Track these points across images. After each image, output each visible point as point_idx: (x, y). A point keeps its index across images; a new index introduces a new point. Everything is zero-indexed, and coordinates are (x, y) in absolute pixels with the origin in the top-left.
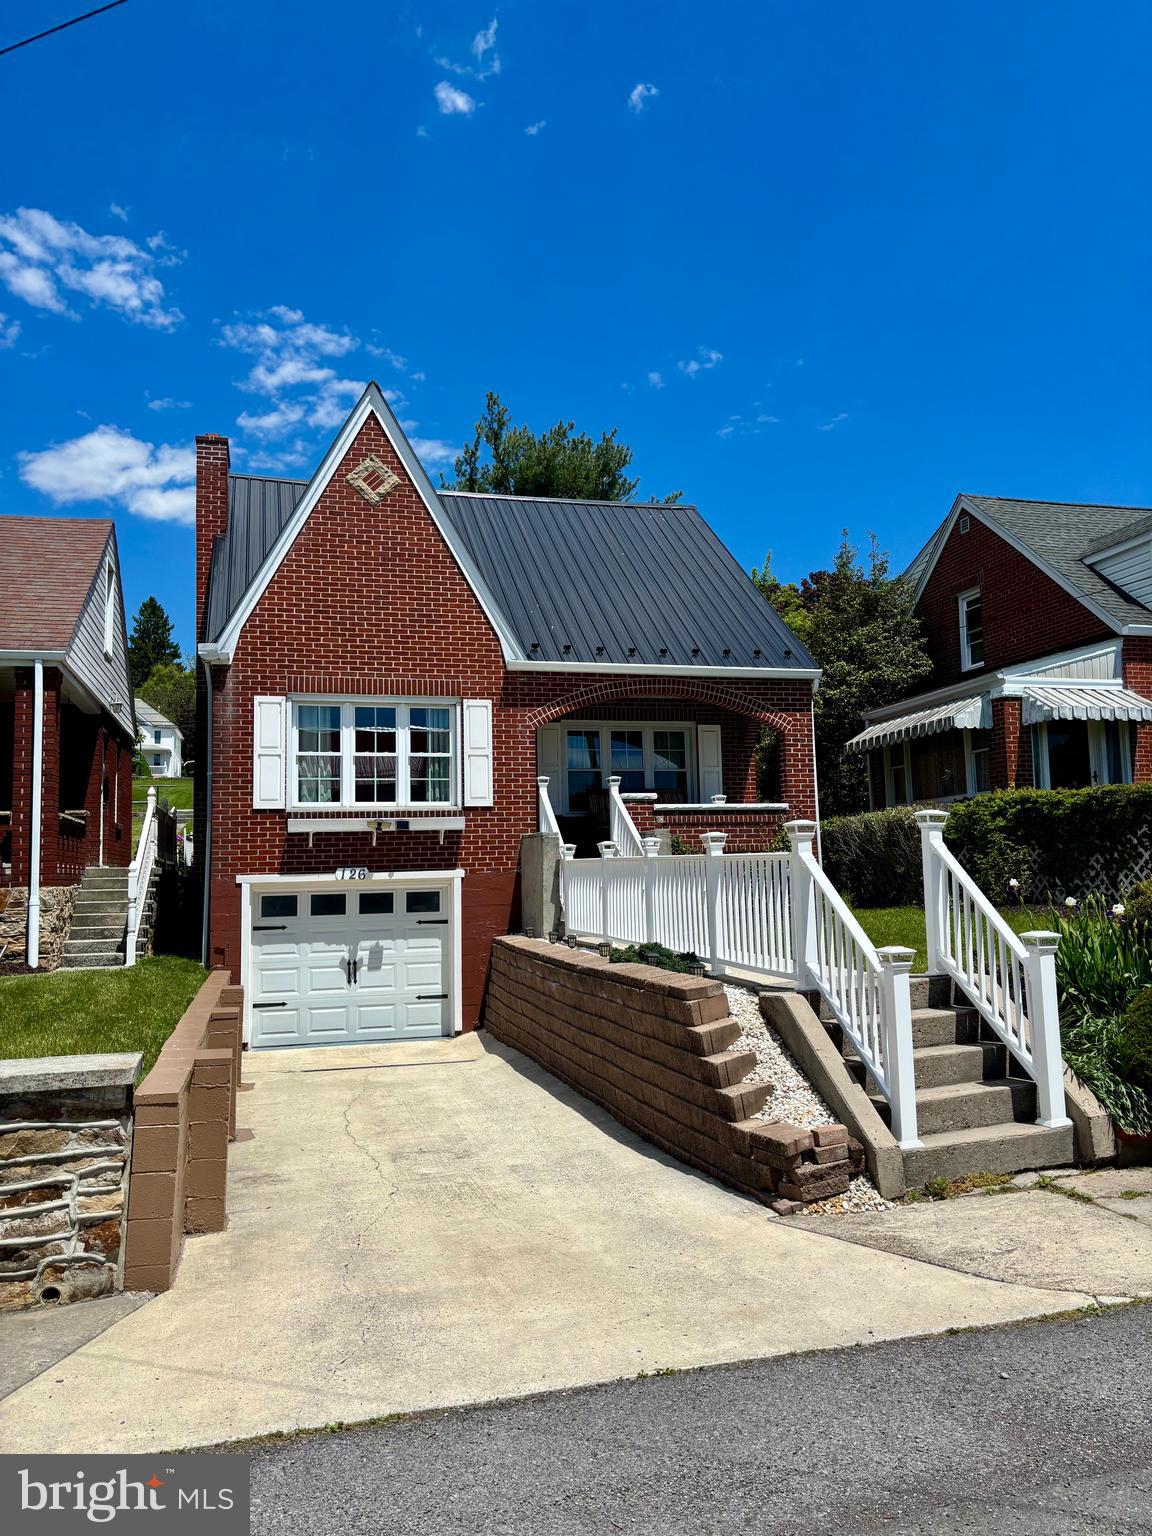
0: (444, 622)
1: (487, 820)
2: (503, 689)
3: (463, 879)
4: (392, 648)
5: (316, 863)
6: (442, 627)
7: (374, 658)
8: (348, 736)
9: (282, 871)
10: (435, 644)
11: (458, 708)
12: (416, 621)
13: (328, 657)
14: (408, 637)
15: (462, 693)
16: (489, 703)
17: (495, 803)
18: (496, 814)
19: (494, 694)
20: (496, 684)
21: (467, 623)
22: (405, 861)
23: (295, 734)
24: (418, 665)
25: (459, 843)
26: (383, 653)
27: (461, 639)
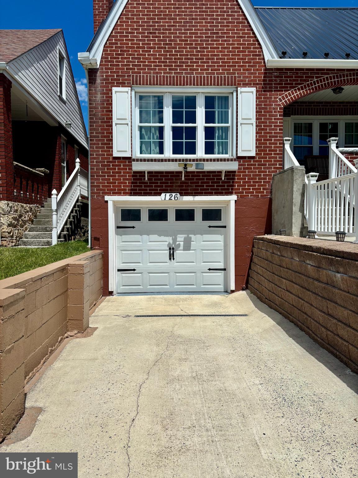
0: (227, 37)
1: (252, 165)
2: (264, 80)
3: (236, 201)
4: (194, 55)
5: (150, 190)
6: (225, 41)
7: (183, 63)
8: (168, 113)
9: (131, 194)
10: (221, 52)
11: (235, 94)
12: (209, 37)
13: (156, 62)
14: (204, 48)
15: (237, 84)
16: (254, 90)
17: (257, 154)
18: (257, 161)
19: (257, 84)
20: (259, 77)
21: (241, 37)
22: (201, 190)
23: (137, 111)
24: (211, 66)
25: (234, 179)
26: (188, 59)
27: (237, 48)
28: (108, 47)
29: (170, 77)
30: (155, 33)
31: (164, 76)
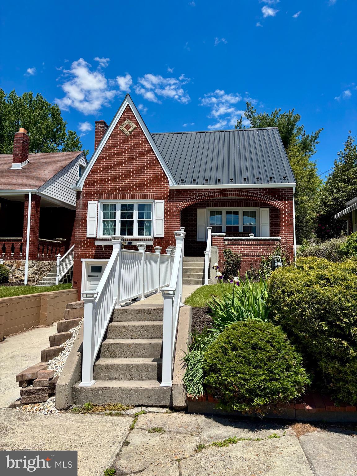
0: (149, 173)
1: (162, 242)
2: (169, 196)
4: (132, 183)
5: (105, 255)
7: (126, 187)
8: (118, 214)
9: (95, 258)
11: (153, 203)
13: (111, 187)
14: (137, 179)
15: (154, 198)
16: (163, 201)
17: (164, 236)
18: (165, 240)
20: (166, 194)
23: (101, 213)
26: (129, 185)
28: (87, 180)
29: (119, 195)
30: (112, 173)
31: (115, 195)
